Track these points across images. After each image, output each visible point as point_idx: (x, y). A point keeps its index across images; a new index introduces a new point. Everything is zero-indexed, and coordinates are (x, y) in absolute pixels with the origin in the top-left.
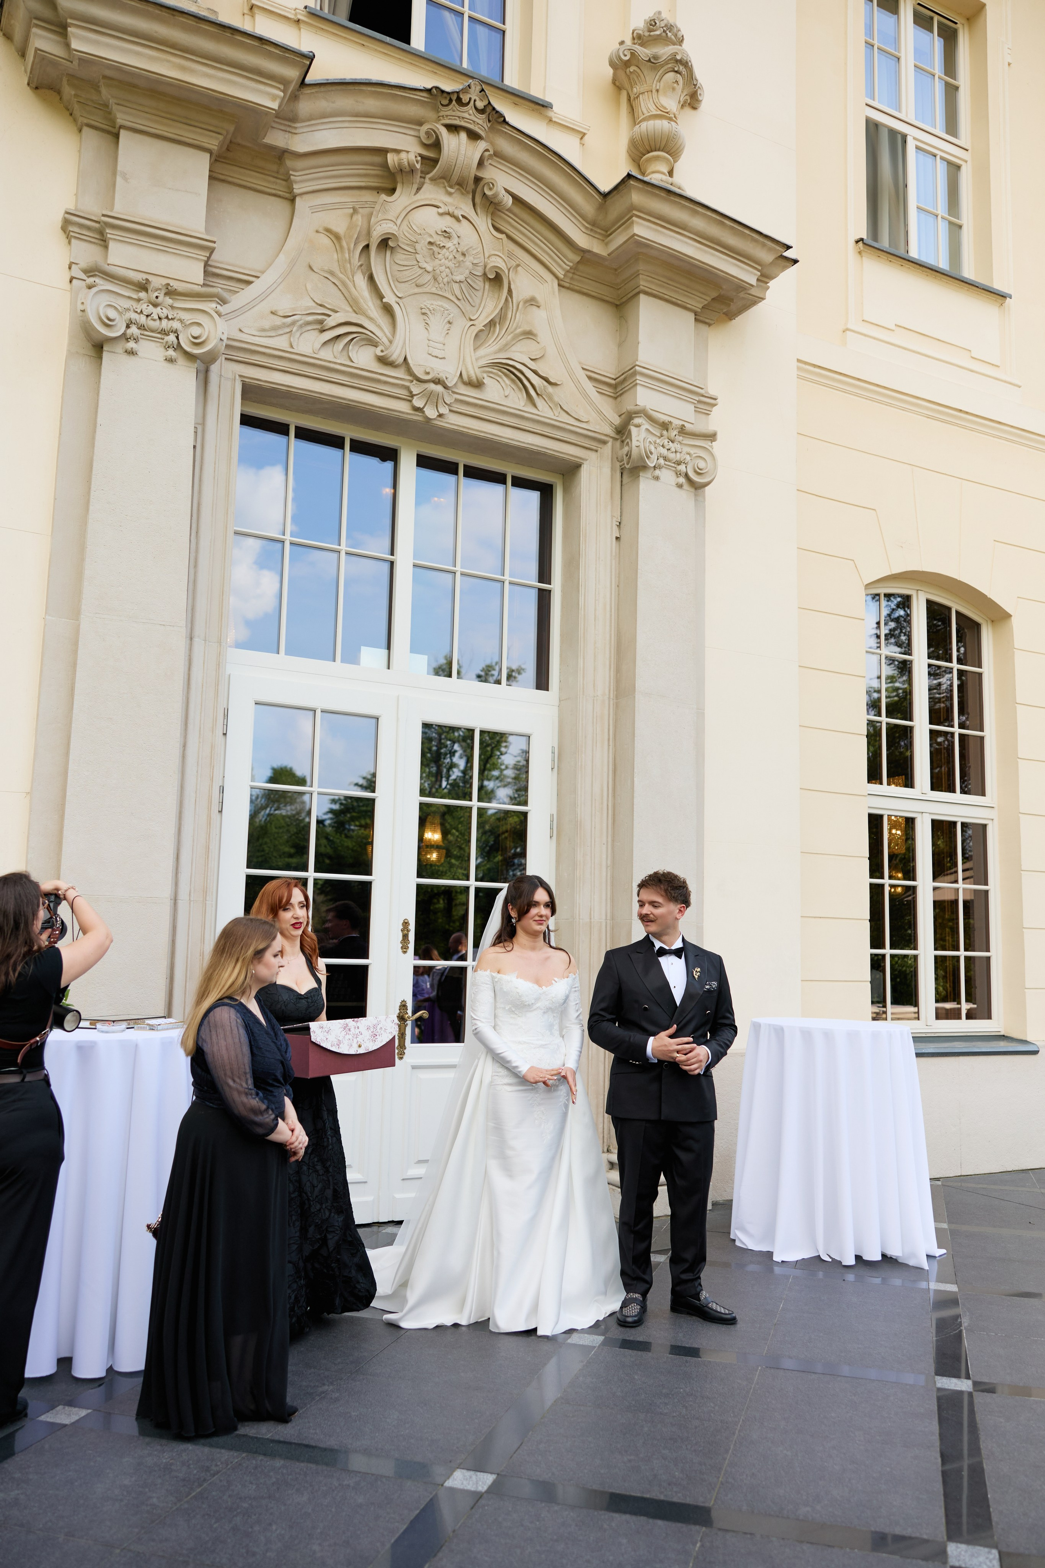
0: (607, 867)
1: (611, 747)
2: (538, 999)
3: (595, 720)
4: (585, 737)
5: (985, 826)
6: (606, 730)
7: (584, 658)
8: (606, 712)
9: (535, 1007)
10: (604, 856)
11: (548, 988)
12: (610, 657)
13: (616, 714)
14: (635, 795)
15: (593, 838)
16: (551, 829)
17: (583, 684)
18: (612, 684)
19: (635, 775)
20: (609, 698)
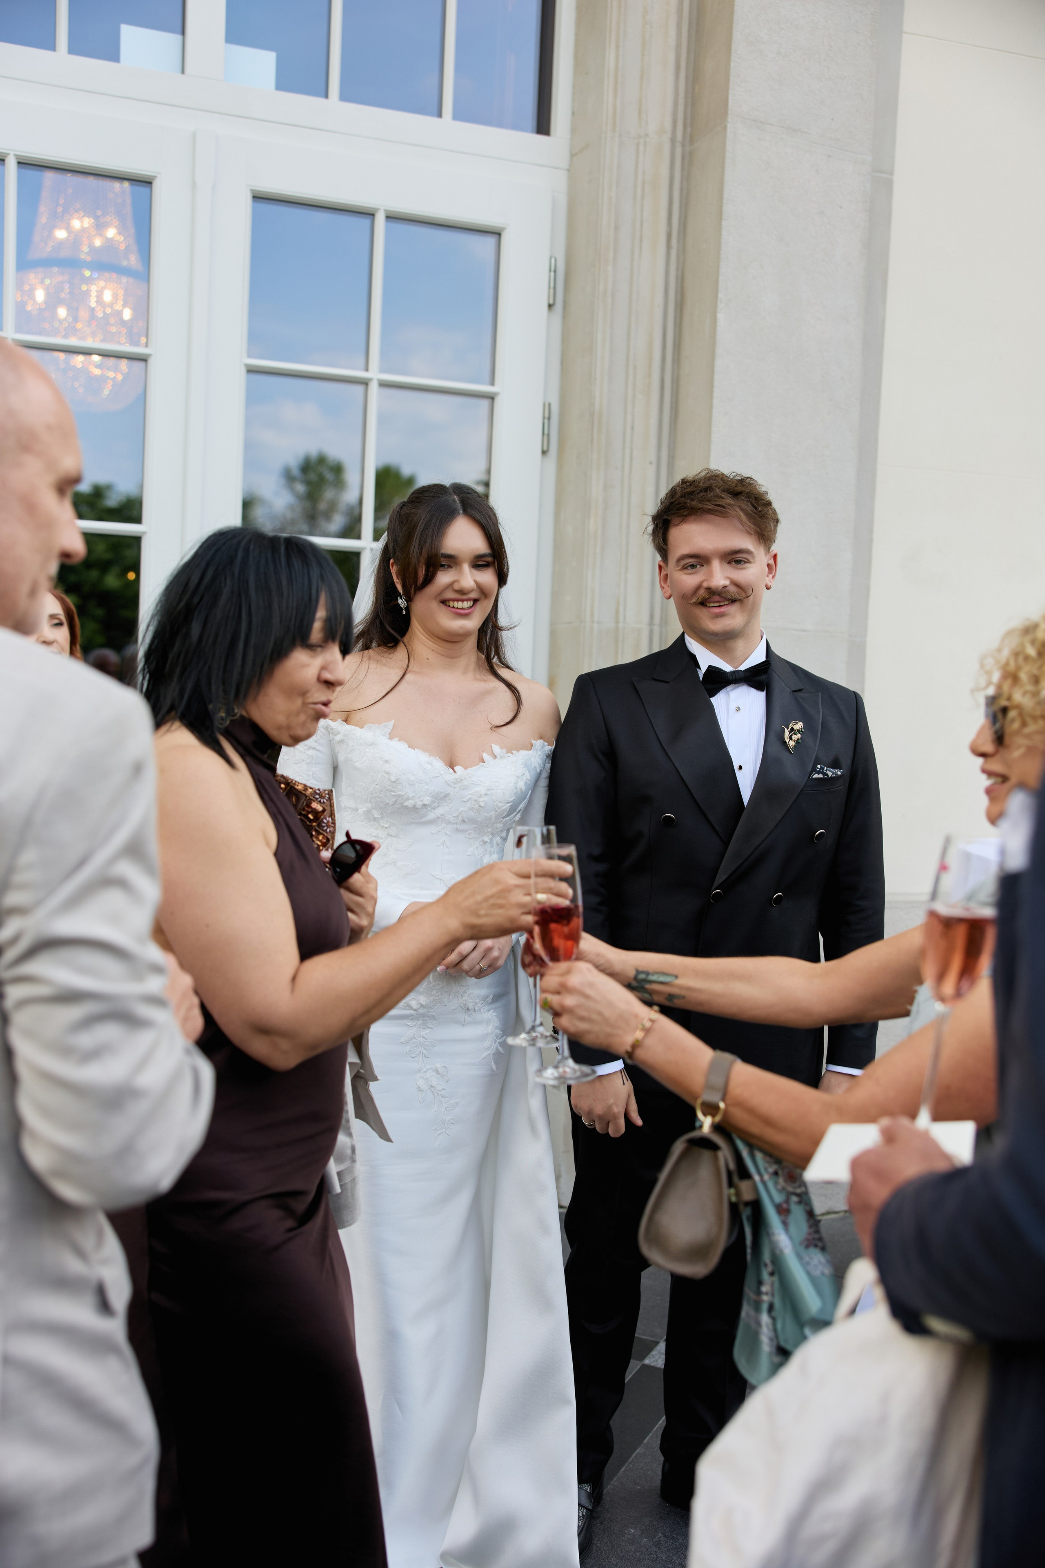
1: (674, 252)
2: (441, 798)
3: (639, 190)
4: (617, 228)
6: (663, 214)
7: (617, 47)
8: (665, 171)
9: (431, 816)
11: (470, 770)
12: (678, 46)
13: (687, 177)
14: (719, 350)
15: (627, 451)
16: (546, 435)
17: (615, 107)
18: (681, 108)
19: (721, 306)
20: (673, 140)
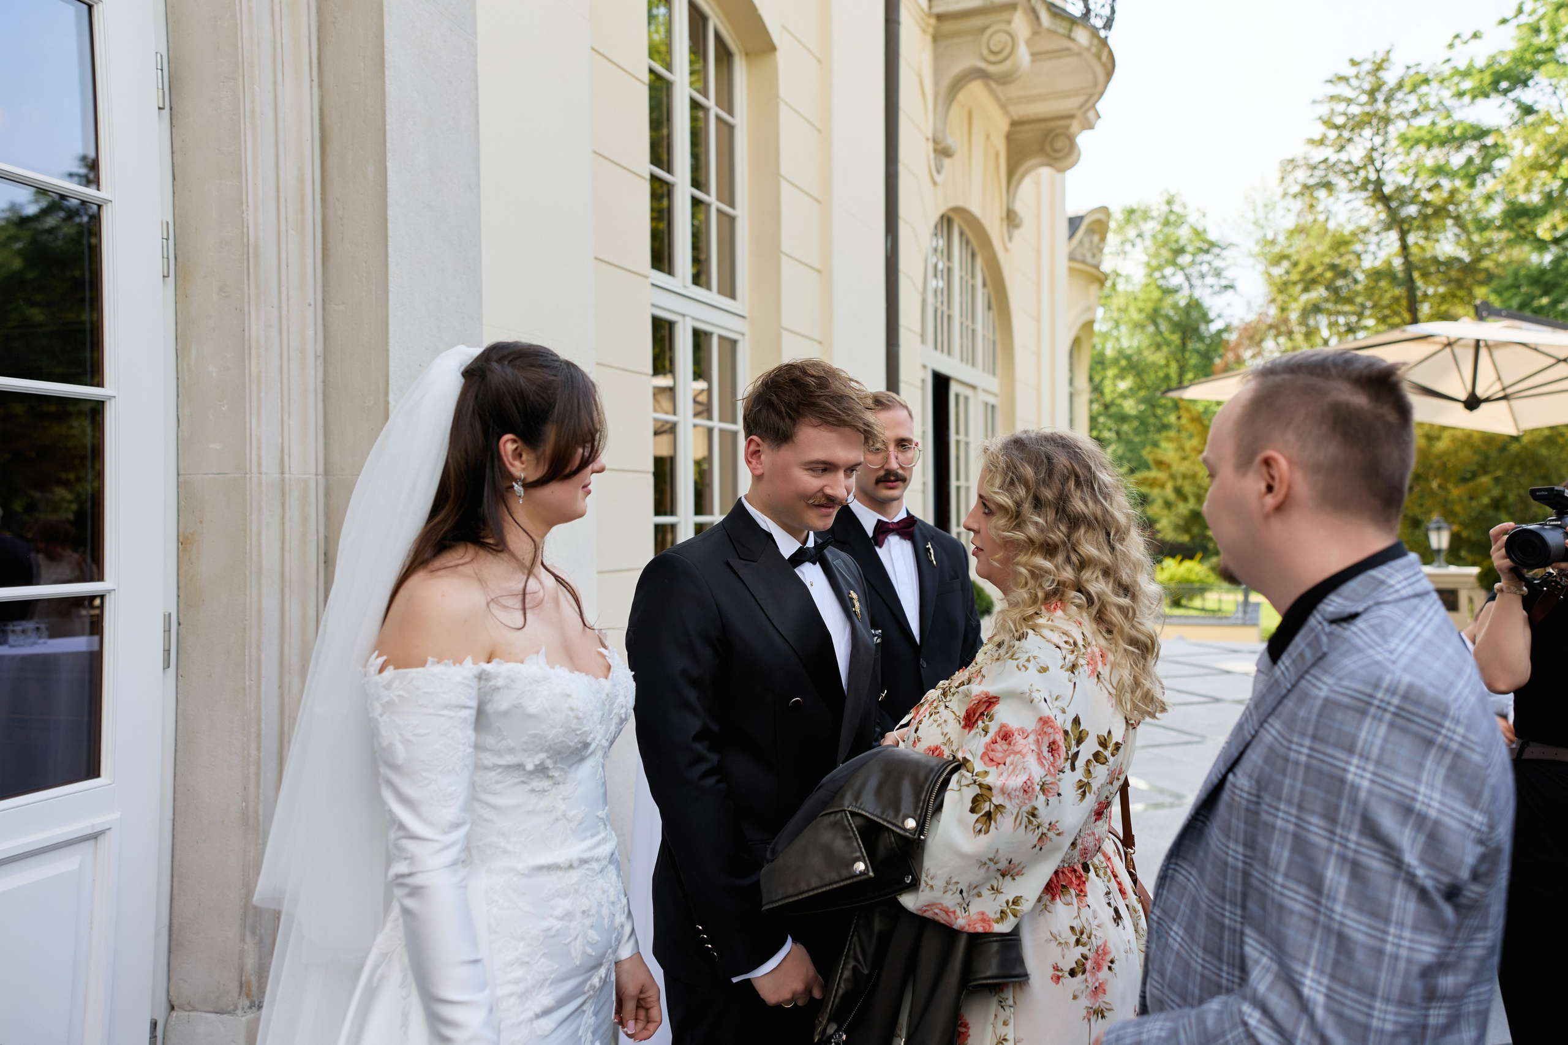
0: (316, 357)
1: (315, 84)
5: (734, 342)
6: (305, 41)
10: (310, 333)
15: (283, 288)
16: (166, 258)
